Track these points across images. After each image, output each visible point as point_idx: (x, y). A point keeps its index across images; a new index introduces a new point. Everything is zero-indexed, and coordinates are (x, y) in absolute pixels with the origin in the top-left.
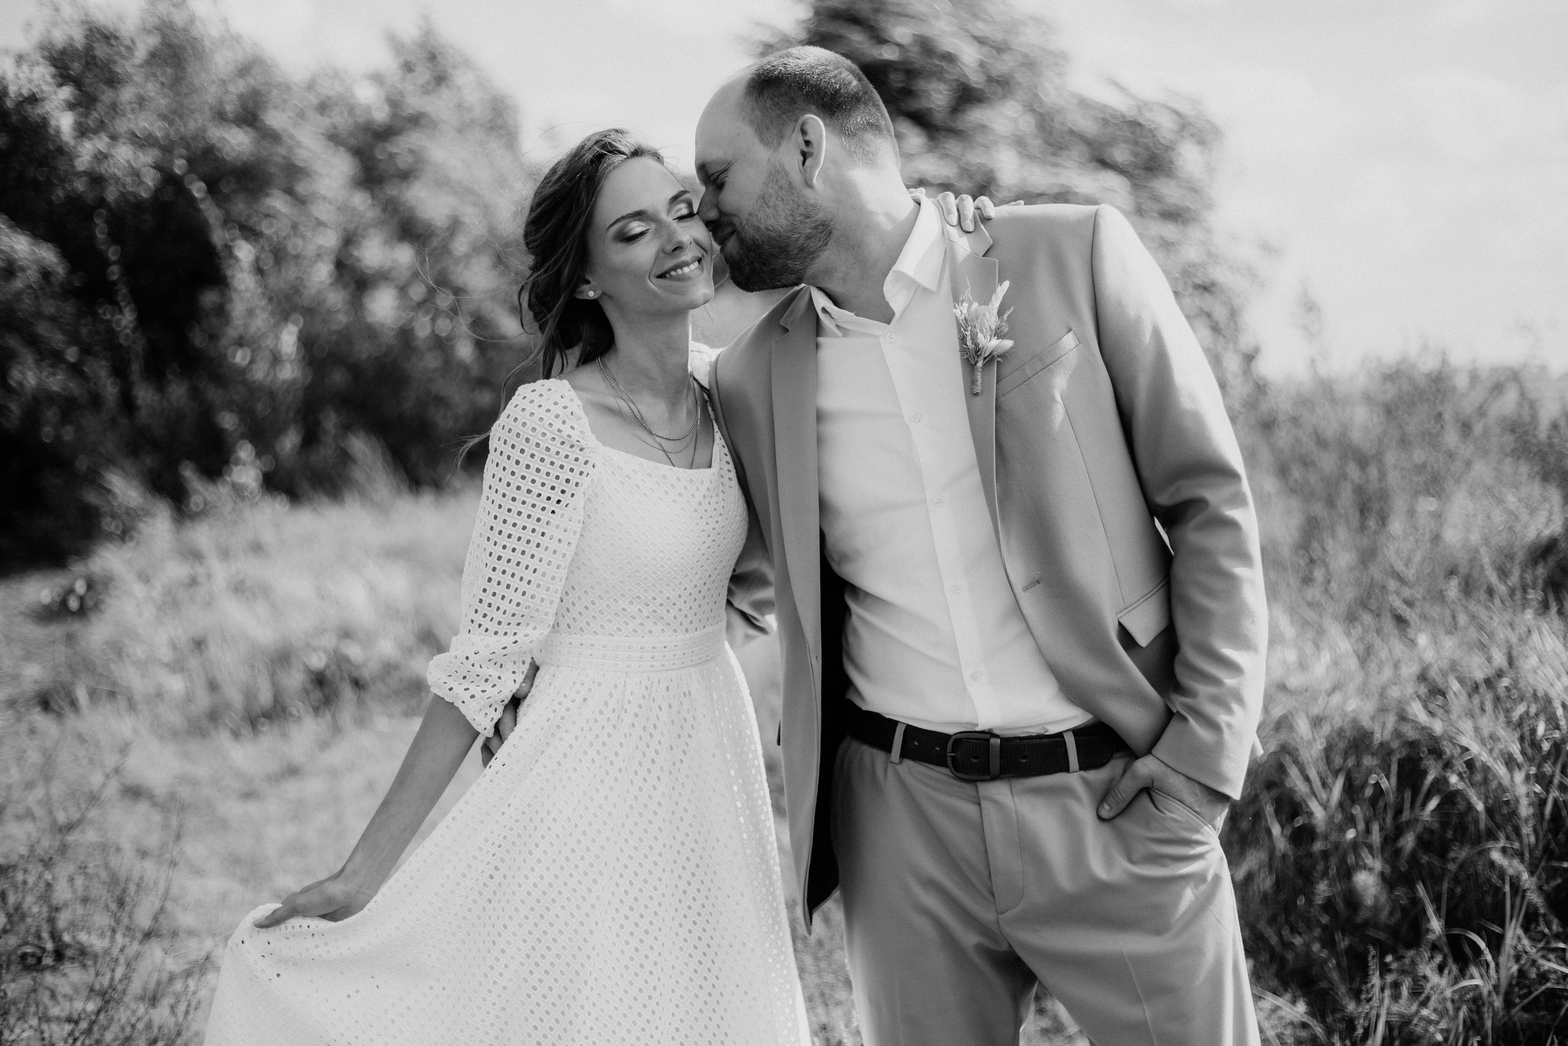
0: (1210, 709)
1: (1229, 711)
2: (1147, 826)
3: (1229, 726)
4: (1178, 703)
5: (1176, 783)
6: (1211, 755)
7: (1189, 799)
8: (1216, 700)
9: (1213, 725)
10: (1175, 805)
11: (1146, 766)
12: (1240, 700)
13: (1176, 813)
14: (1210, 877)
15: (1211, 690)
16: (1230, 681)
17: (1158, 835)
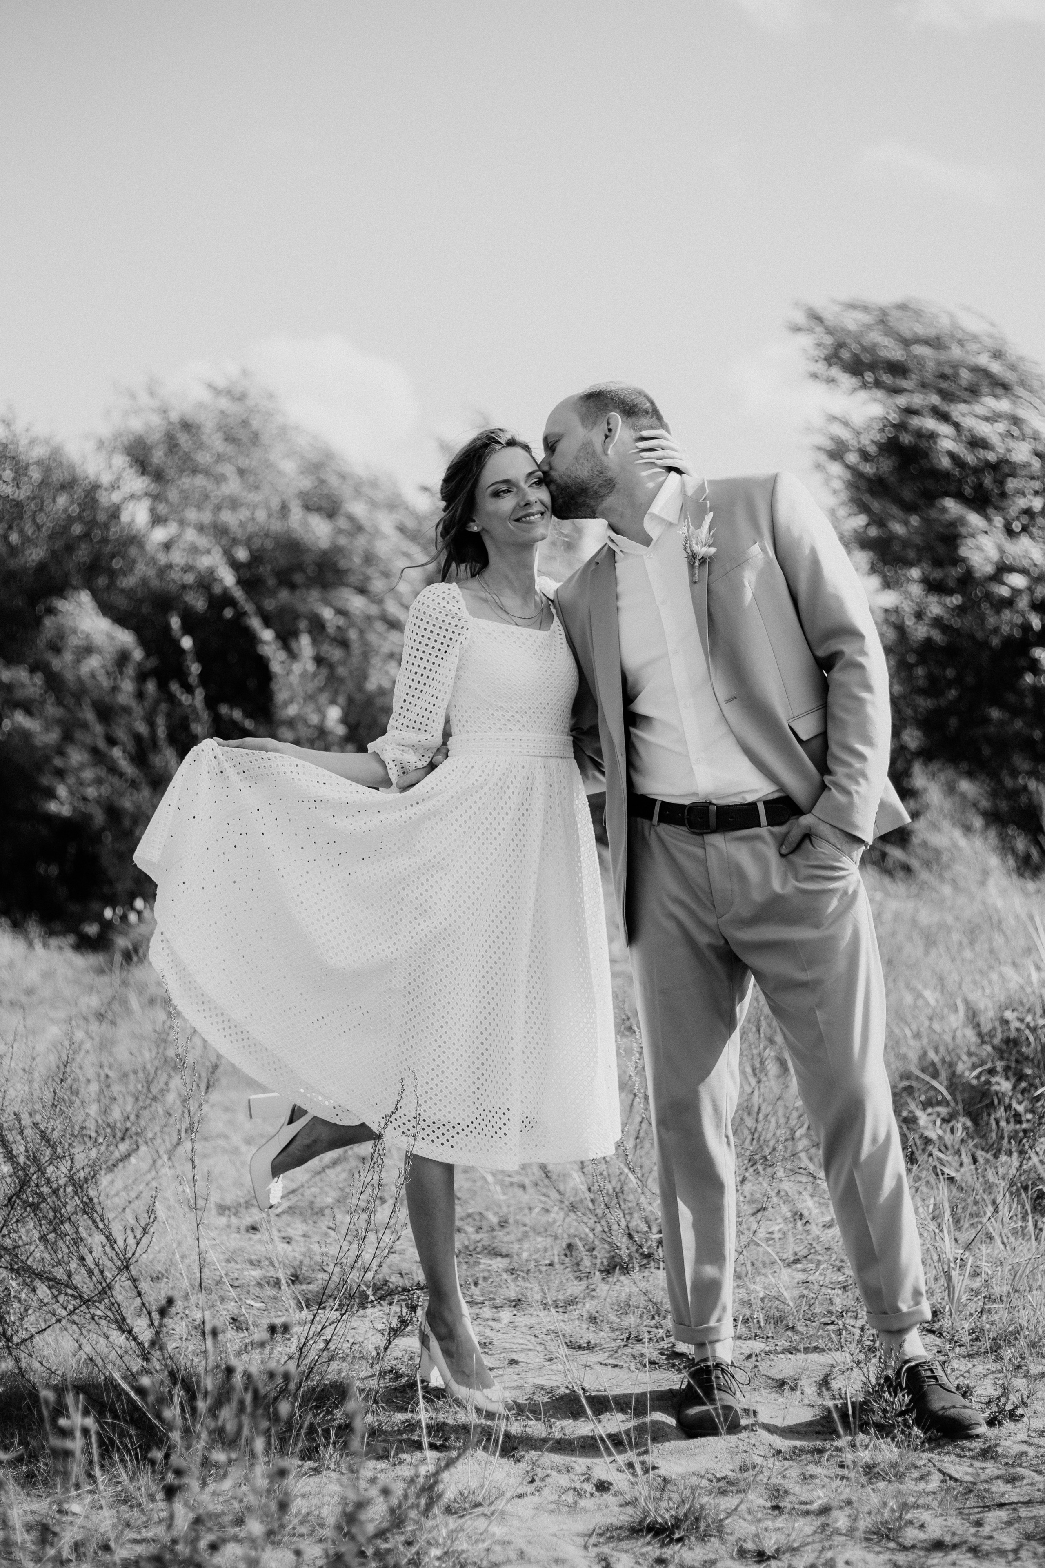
0: (845, 782)
1: (857, 783)
2: (807, 859)
3: (857, 792)
4: (827, 779)
5: (824, 830)
6: (847, 811)
7: (832, 840)
8: (850, 777)
9: (847, 793)
10: (825, 844)
11: (806, 820)
12: (865, 776)
13: (824, 849)
14: (850, 892)
15: (846, 770)
16: (858, 765)
17: (815, 863)
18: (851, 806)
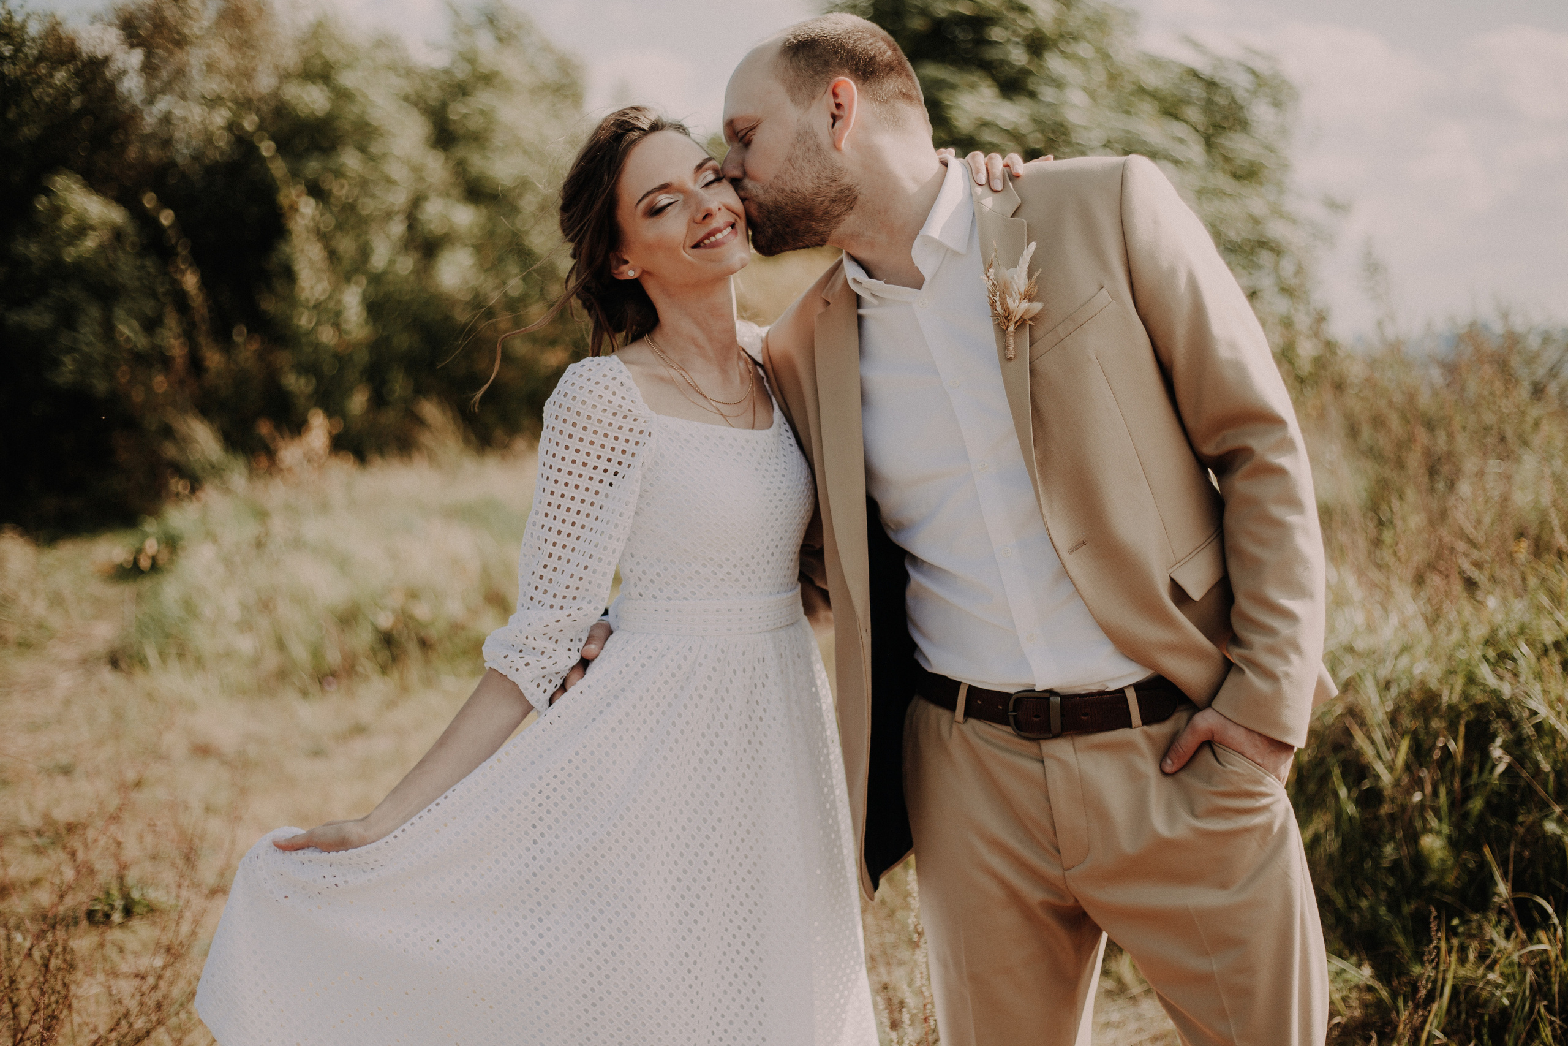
0: (1266, 659)
1: (1286, 660)
2: (1210, 780)
3: (1287, 675)
4: (1235, 654)
5: (1236, 735)
6: (1270, 705)
7: (1249, 750)
8: (1272, 650)
9: (1271, 676)
10: (1238, 758)
11: (1205, 721)
12: (1297, 649)
13: (1238, 767)
14: (1277, 829)
15: (1267, 640)
16: (1284, 630)
17: (1221, 789)
18: (1278, 694)
